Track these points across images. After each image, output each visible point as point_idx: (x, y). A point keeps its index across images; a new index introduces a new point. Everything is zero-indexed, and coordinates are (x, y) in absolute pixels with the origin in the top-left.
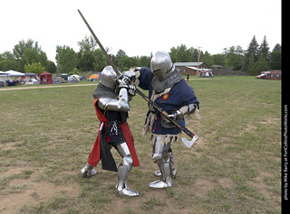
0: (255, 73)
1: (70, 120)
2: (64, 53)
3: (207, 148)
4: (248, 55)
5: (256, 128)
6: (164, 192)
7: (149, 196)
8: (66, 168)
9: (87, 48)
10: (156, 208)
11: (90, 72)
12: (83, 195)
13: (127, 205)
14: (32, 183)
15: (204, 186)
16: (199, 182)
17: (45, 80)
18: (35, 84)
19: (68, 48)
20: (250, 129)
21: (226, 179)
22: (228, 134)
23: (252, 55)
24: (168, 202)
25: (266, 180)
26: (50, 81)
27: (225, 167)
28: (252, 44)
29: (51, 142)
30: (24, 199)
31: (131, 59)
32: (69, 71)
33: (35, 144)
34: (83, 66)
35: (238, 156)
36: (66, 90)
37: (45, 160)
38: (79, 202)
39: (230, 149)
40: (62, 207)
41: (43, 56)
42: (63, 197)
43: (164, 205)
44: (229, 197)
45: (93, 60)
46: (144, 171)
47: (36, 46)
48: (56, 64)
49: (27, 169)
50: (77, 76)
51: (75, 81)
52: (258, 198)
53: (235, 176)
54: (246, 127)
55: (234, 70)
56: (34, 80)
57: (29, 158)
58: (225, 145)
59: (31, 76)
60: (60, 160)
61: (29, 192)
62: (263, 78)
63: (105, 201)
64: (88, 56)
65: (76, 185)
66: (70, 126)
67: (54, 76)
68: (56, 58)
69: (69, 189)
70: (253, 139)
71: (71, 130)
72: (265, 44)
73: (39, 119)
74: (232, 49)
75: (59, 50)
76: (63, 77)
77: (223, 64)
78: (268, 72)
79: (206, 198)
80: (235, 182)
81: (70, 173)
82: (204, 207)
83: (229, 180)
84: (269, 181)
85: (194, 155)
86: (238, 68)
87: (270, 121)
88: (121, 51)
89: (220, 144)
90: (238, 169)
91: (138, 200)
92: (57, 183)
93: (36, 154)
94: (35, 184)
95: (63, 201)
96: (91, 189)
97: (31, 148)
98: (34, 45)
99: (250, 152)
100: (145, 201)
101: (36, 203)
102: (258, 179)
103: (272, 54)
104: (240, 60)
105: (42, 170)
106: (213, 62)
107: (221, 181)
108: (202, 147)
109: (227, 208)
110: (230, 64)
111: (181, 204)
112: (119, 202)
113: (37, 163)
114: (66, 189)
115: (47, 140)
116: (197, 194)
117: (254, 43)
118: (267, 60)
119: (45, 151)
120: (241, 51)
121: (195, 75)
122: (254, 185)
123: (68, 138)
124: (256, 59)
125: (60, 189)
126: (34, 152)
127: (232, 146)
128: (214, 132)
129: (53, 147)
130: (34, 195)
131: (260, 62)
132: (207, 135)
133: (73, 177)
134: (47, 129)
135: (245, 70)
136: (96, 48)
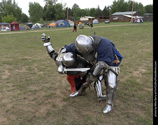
2: (34, 8)
17: (14, 28)
18: (8, 31)
26: (18, 29)
31: (83, 10)
32: (35, 22)
34: (48, 17)
45: (54, 12)
47: (14, 3)
50: (39, 24)
51: (37, 28)
56: (7, 28)
59: (5, 25)
64: (52, 9)
68: (29, 11)
75: (31, 5)
76: (29, 25)
88: (75, 5)
121: (129, 21)
136: (57, 3)
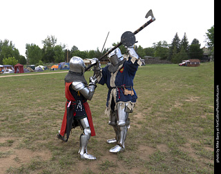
0: (178, 61)
1: (39, 101)
2: (32, 49)
3: (145, 121)
4: (172, 48)
5: (182, 105)
6: (115, 156)
7: (104, 159)
8: (39, 137)
9: (49, 45)
10: (110, 169)
11: (52, 63)
12: (54, 159)
13: (87, 167)
14: (14, 150)
15: (145, 151)
16: (142, 148)
17: (18, 70)
18: (11, 73)
19: (35, 45)
20: (177, 105)
21: (162, 145)
22: (161, 109)
23: (175, 48)
24: (119, 164)
25: (194, 146)
26: (22, 71)
27: (160, 135)
28: (174, 40)
29: (26, 118)
30: (9, 163)
31: (82, 52)
32: (36, 63)
33: (14, 119)
34: (46, 59)
35: (170, 127)
36: (35, 77)
37: (23, 132)
38: (51, 164)
39: (163, 121)
40: (38, 169)
41: (17, 52)
42: (38, 160)
43: (116, 166)
44: (166, 160)
45: (53, 54)
46: (99, 139)
47: (11, 44)
48: (26, 58)
49: (10, 139)
50: (42, 67)
51: (40, 70)
52: (189, 160)
53: (169, 143)
54: (174, 104)
55: (161, 59)
56: (10, 70)
57: (10, 130)
58: (159, 119)
59: (8, 67)
60: (34, 132)
61: (12, 157)
62: (184, 65)
63: (71, 164)
64: (50, 51)
65: (47, 151)
66: (40, 105)
67: (25, 66)
68: (26, 53)
69: (42, 154)
70: (181, 113)
71: (41, 108)
72: (185, 39)
73: (16, 100)
74: (159, 43)
75: (28, 47)
76: (32, 67)
77: (153, 55)
78: (188, 61)
79: (148, 161)
80: (170, 148)
81: (42, 142)
82: (147, 168)
83: (164, 146)
84: (196, 147)
85: (135, 127)
86: (165, 58)
87: (192, 99)
88: (74, 47)
89: (155, 117)
90: (171, 137)
91: (95, 163)
92: (33, 149)
93: (16, 127)
94: (17, 151)
95: (38, 163)
96: (59, 154)
97: (11, 123)
98: (9, 44)
99: (179, 124)
100: (101, 163)
101: (19, 166)
102: (187, 145)
103: (191, 46)
104: (166, 52)
105: (21, 140)
106: (145, 54)
107: (159, 147)
108: (141, 120)
109: (165, 168)
110: (158, 55)
111: (129, 165)
112: (82, 164)
113: (17, 134)
114: (40, 154)
115: (23, 116)
116: (141, 158)
117: (176, 38)
118: (186, 51)
119: (22, 125)
120: (167, 45)
122: (185, 150)
123: (39, 115)
124: (178, 51)
125: (35, 154)
126: (14, 126)
127: (165, 119)
128: (150, 109)
129: (28, 121)
130: (16, 159)
131: (181, 53)
132: (145, 111)
133: (45, 145)
134: (22, 108)
135: (170, 60)
136: (56, 45)
